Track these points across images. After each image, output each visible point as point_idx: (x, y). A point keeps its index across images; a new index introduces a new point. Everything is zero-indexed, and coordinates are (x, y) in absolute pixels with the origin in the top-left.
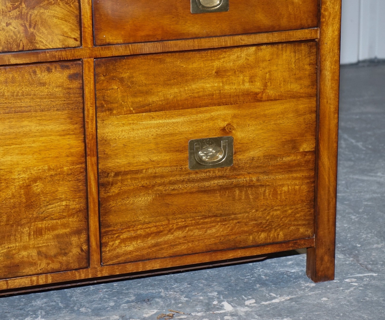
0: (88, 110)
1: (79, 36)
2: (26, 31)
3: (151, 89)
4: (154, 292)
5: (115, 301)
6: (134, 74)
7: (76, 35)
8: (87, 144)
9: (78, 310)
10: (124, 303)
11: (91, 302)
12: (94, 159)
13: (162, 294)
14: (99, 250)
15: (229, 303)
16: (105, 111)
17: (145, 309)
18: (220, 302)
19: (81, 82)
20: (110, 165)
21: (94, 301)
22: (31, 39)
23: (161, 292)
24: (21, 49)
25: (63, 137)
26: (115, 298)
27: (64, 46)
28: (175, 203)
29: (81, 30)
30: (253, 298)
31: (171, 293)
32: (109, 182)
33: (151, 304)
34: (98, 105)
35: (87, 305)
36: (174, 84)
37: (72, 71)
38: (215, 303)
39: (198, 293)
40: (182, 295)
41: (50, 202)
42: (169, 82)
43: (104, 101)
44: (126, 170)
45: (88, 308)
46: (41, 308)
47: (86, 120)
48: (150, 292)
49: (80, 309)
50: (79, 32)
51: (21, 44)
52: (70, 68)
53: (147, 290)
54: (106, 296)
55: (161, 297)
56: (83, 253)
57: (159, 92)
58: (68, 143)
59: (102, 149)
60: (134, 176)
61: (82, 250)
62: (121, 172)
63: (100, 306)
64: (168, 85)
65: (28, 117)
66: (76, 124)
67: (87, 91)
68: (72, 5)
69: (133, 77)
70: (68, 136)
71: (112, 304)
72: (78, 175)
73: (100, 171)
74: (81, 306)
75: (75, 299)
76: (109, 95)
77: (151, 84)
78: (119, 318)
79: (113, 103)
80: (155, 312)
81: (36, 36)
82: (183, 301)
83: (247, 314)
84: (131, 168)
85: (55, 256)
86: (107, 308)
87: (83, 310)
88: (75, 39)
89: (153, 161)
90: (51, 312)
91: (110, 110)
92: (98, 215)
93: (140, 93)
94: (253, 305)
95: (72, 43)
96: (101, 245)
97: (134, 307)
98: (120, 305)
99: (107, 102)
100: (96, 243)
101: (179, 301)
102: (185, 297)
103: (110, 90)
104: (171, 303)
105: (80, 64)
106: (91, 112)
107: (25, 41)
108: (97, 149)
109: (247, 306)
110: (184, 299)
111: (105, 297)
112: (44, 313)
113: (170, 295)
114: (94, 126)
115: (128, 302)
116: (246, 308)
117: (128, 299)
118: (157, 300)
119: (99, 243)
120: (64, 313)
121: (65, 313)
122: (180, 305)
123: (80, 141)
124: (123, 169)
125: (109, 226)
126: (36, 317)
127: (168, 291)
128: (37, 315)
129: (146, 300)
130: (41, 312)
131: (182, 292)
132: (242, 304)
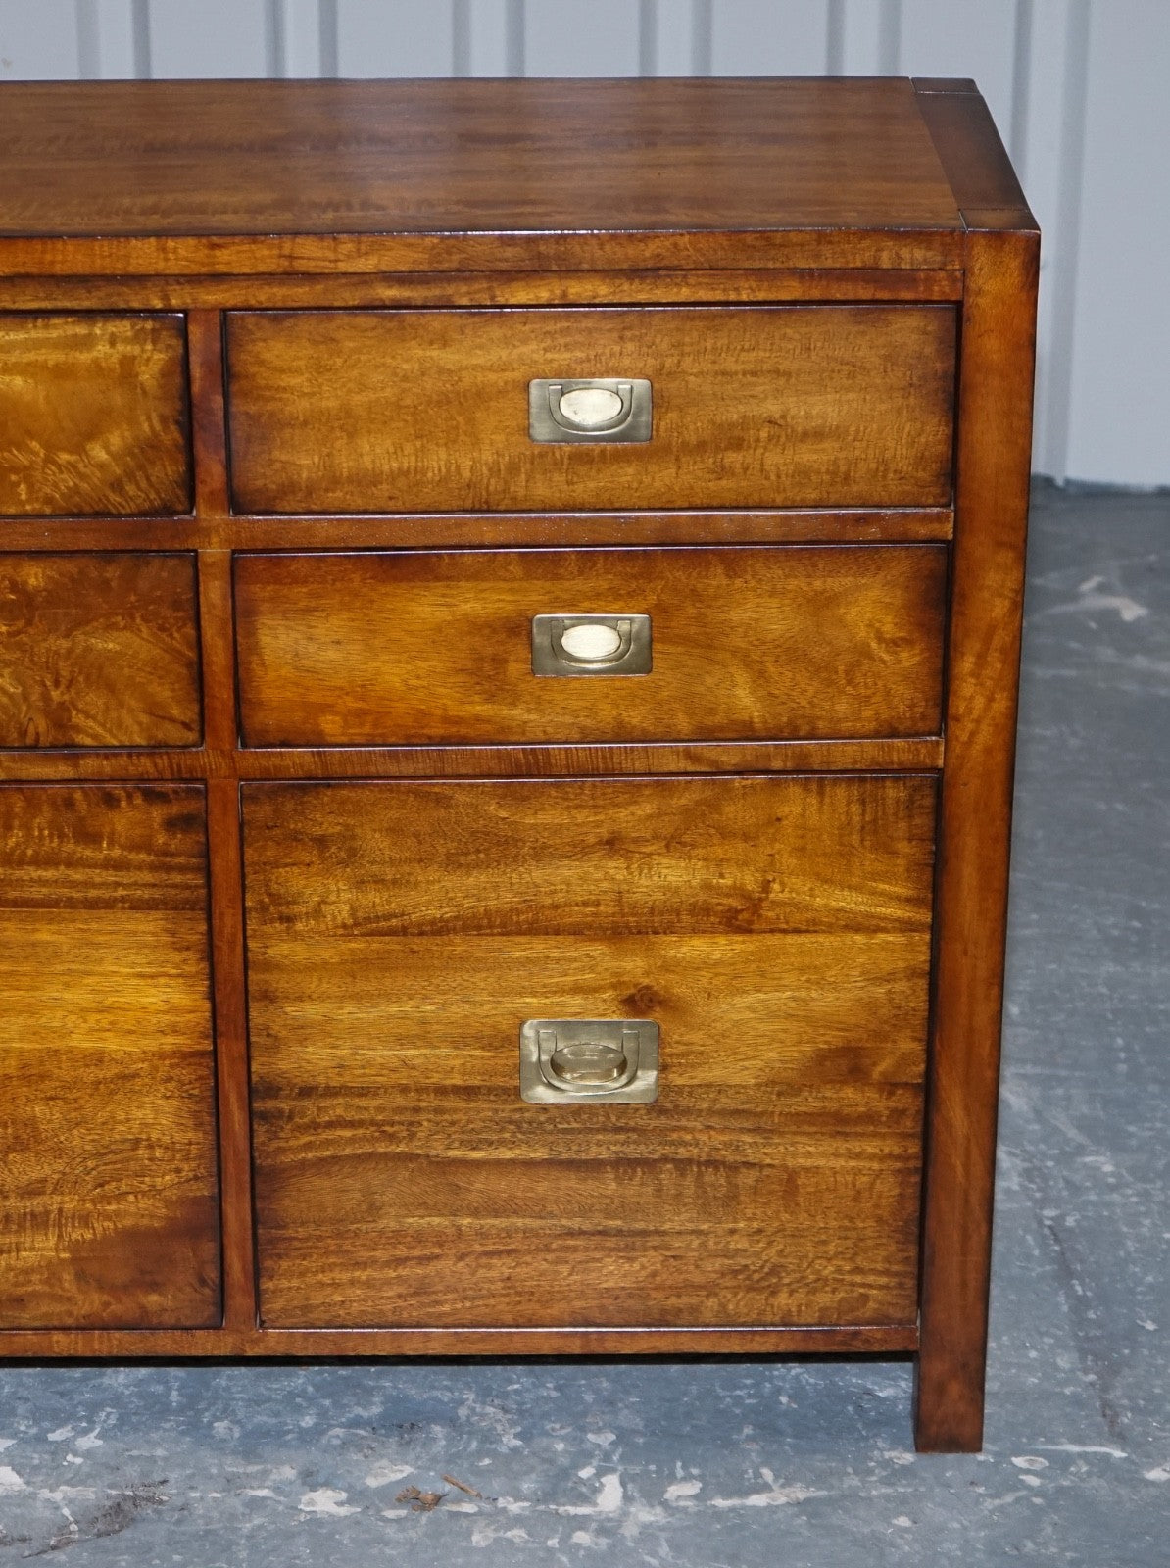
0: (222, 914)
1: (196, 717)
2: (46, 697)
3: (409, 874)
4: (446, 1397)
5: (323, 1414)
6: (358, 831)
7: (190, 714)
8: (218, 1006)
9: (210, 1425)
10: (342, 1425)
11: (257, 1402)
12: (239, 1047)
13: (462, 1412)
14: (251, 1285)
15: (624, 1480)
16: (272, 921)
17: (382, 1457)
18: (601, 1472)
19: (202, 839)
20: (284, 1066)
21: (269, 1400)
22: (59, 718)
23: (461, 1403)
24: (29, 741)
25: (149, 981)
26: (327, 1402)
27: (152, 742)
28: (478, 1185)
29: (201, 701)
30: (701, 1478)
31: (490, 1410)
32: (281, 1112)
33: (408, 1443)
34: (249, 904)
35: (241, 1414)
36: (478, 865)
37: (175, 809)
38: (586, 1473)
39: (561, 1428)
40: (512, 1423)
41: (113, 1147)
42: (462, 860)
43: (270, 894)
44: (333, 1084)
45: (238, 1422)
47: (216, 942)
48: (435, 1399)
49: (215, 1424)
50: (196, 708)
51: (31, 730)
52: (170, 801)
53: (433, 1387)
55: (452, 1422)
56: (207, 1291)
57: (433, 882)
58: (164, 997)
59: (260, 1021)
60: (356, 1102)
61: (203, 1282)
62: (316, 1088)
63: (274, 1421)
64: (460, 866)
65: (51, 921)
66: (188, 948)
67: (218, 865)
68: (176, 635)
69: (353, 837)
70: (162, 981)
71: (308, 1421)
72: (190, 1083)
73: (254, 1078)
74: (225, 1411)
75: (224, 1383)
76: (281, 880)
77: (408, 861)
78: (293, 1478)
79: (294, 902)
80: (404, 1475)
81: (74, 713)
82: (504, 1450)
83: (648, 1534)
84: (347, 1079)
85: (126, 1288)
86: (289, 1432)
87: (220, 1427)
88: (186, 726)
89: (414, 1068)
90: (134, 1419)
91: (289, 920)
92: (248, 1195)
93: (376, 882)
94: (682, 1504)
95: (174, 734)
96: (256, 1273)
97: (356, 1446)
98: (331, 1426)
99: (276, 899)
100: (244, 1267)
101: (493, 1446)
102: (516, 1436)
103: (286, 866)
104: (465, 1449)
105: (198, 791)
106: (229, 921)
107: (42, 724)
108: (247, 1020)
109: (665, 1504)
110: (511, 1441)
111: (302, 1394)
112: (112, 1421)
113: (483, 1416)
114: (239, 959)
115: (356, 1422)
116: (659, 1510)
117: (359, 1411)
118: (436, 1430)
119: (250, 1267)
120: (165, 1430)
121: (171, 1429)
122: (487, 1461)
123: (197, 996)
124: (321, 1080)
125: (284, 1227)
126: (85, 1432)
127: (484, 1403)
128: (95, 1422)
129: (407, 1425)
130: (108, 1415)
131: (521, 1413)
132: (653, 1496)
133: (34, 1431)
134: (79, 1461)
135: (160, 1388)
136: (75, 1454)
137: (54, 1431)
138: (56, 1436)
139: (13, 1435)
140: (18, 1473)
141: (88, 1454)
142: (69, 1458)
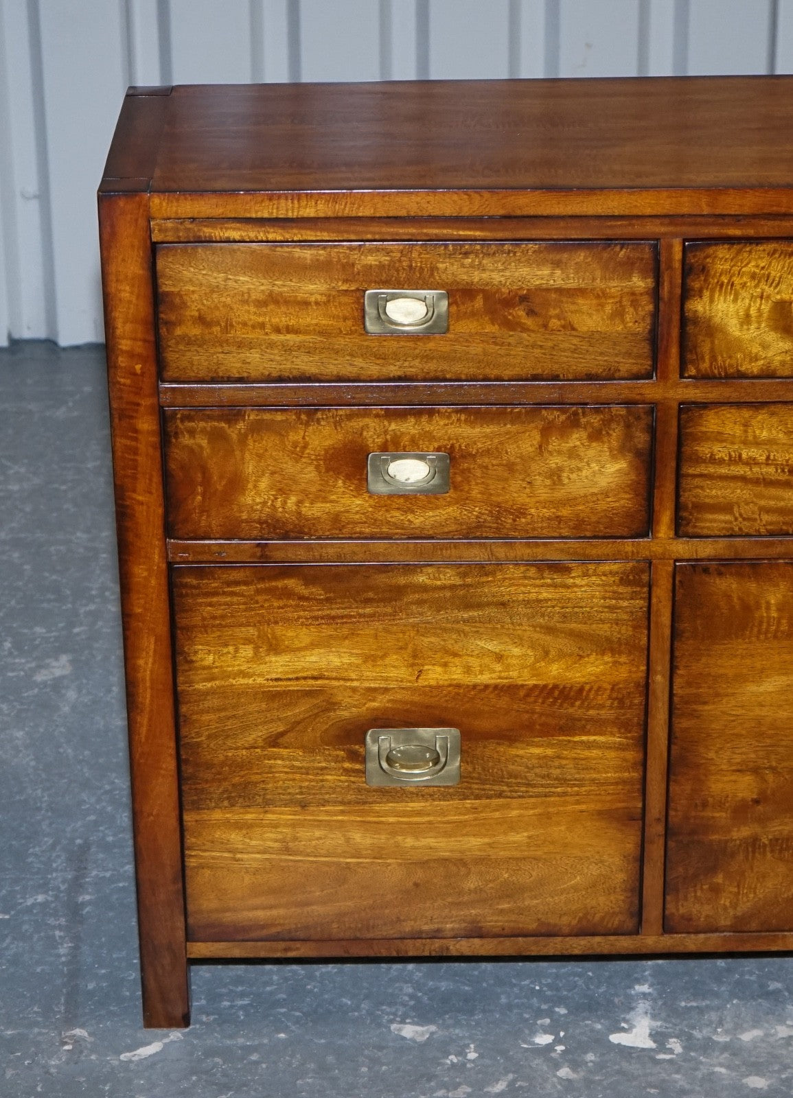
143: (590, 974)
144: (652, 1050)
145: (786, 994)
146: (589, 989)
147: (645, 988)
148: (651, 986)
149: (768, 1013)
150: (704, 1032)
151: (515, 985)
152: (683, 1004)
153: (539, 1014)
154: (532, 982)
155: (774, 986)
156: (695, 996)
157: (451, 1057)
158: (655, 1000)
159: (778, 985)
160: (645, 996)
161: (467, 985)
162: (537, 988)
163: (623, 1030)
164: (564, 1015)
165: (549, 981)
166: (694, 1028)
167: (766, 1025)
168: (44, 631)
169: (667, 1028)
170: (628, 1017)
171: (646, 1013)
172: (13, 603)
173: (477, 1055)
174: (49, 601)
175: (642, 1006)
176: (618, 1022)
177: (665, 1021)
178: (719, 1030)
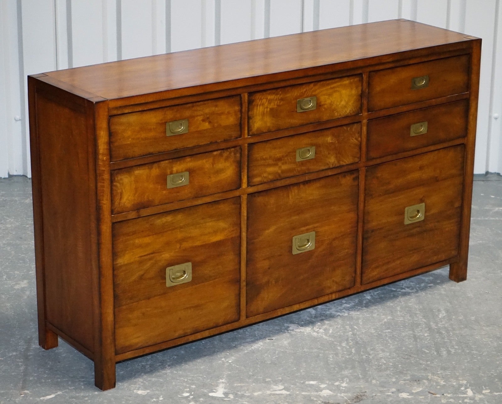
4: (424, 374)
5: (396, 378)
9: (371, 381)
10: (402, 381)
13: (429, 377)
15: (472, 390)
17: (415, 386)
18: (466, 388)
21: (383, 376)
26: (397, 376)
30: (489, 389)
31: (435, 377)
33: (419, 383)
38: (463, 389)
39: (453, 380)
40: (442, 380)
45: (377, 380)
46: (347, 377)
53: (420, 373)
54: (392, 374)
55: (428, 379)
63: (386, 380)
71: (394, 380)
74: (373, 378)
78: (395, 391)
80: (421, 390)
83: (481, 400)
86: (390, 382)
87: (374, 381)
90: (353, 380)
94: (487, 394)
97: (408, 385)
102: (444, 382)
109: (483, 394)
112: (348, 381)
115: (405, 380)
116: (482, 395)
118: (425, 381)
121: (362, 382)
122: (439, 387)
126: (343, 383)
127: (433, 376)
128: (344, 381)
129: (417, 380)
130: (347, 379)
131: (443, 377)
132: (480, 392)
133: (330, 383)
134: (344, 388)
135: (356, 374)
136: (343, 387)
137: (335, 383)
138: (337, 383)
139: (326, 384)
140: (331, 391)
141: (345, 387)
142: (341, 388)
143: (205, 376)
144: (223, 397)
145: (272, 382)
146: (204, 381)
147: (223, 381)
148: (226, 379)
149: (265, 387)
150: (242, 392)
151: (178, 379)
152: (236, 385)
153: (186, 387)
154: (184, 379)
155: (267, 380)
156: (240, 383)
157: (154, 399)
158: (226, 384)
159: (270, 380)
160: (223, 382)
161: (162, 379)
162: (186, 380)
163: (214, 392)
164: (194, 388)
165: (190, 378)
166: (238, 391)
167: (263, 391)
168: (18, 272)
169: (229, 391)
170: (216, 388)
171: (223, 387)
172: (7, 264)
173: (162, 399)
174: (21, 263)
175: (221, 385)
176: (213, 390)
177: (229, 389)
178: (247, 392)
